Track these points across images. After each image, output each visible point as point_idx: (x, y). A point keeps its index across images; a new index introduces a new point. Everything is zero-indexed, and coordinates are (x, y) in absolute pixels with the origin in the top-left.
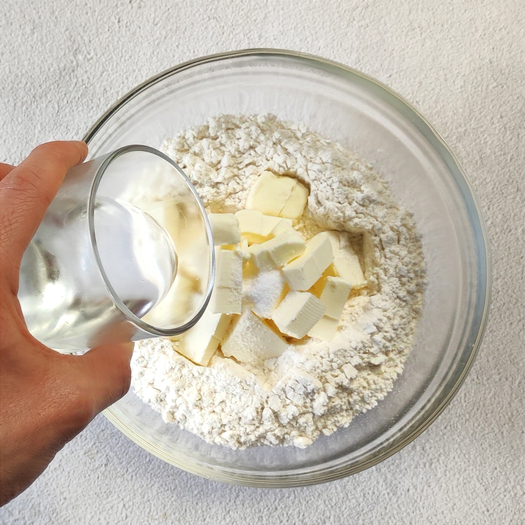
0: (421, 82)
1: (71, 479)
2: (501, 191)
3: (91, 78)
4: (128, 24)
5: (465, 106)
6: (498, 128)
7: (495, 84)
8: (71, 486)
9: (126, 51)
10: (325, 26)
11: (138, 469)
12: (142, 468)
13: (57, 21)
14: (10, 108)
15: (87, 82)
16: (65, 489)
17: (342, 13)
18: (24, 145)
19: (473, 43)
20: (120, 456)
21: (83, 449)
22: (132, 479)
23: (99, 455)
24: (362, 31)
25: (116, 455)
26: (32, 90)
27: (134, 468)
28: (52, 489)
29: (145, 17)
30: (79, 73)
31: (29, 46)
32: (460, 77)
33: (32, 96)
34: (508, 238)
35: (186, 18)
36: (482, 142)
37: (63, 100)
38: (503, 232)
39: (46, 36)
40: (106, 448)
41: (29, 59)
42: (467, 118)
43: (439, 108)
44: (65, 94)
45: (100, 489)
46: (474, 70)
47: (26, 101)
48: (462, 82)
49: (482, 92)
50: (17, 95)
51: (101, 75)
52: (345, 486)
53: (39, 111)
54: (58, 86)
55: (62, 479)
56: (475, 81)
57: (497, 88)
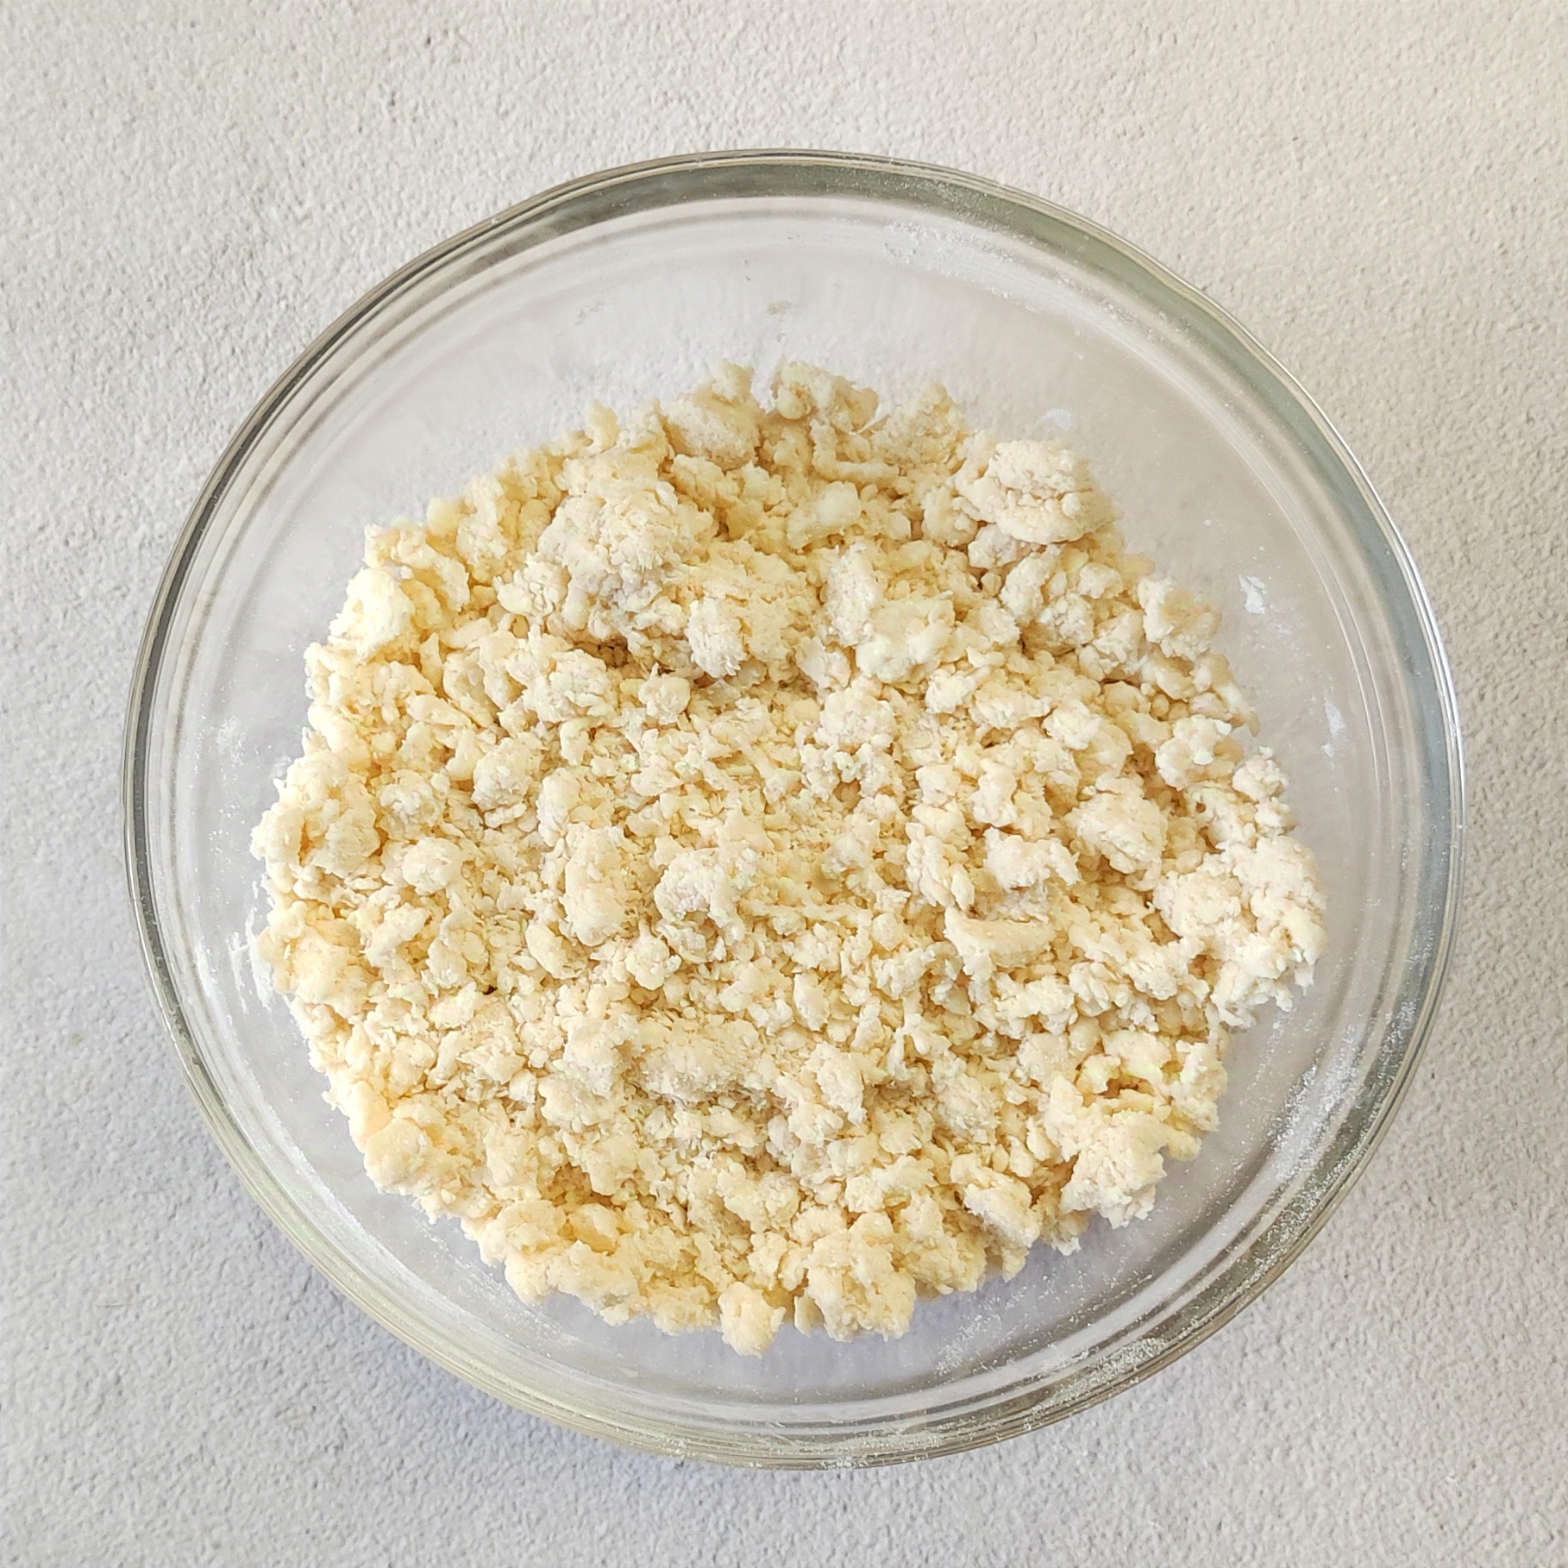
0: (1294, 309)
1: (233, 1491)
2: (1520, 644)
3: (306, 279)
4: (421, 110)
5: (1424, 385)
6: (1518, 454)
7: (1513, 320)
8: (234, 1508)
9: (412, 197)
10: (1013, 131)
11: (432, 1461)
12: (444, 1457)
13: (203, 96)
14: (59, 368)
15: (292, 288)
16: (215, 1518)
17: (1066, 91)
18: (100, 482)
19: (1453, 191)
20: (379, 1423)
21: (271, 1400)
22: (414, 1491)
23: (319, 1419)
24: (1125, 147)
25: (370, 1418)
26: (126, 311)
27: (423, 1458)
28: (179, 1517)
29: (470, 90)
30: (269, 260)
31: (115, 176)
32: (1411, 294)
33: (125, 330)
34: (1535, 786)
35: (595, 98)
36: (1470, 496)
37: (219, 345)
38: (1522, 766)
39: (170, 143)
40: (338, 1400)
41: (118, 216)
42: (1429, 420)
43: (1348, 388)
44: (226, 328)
45: (321, 1517)
46: (1454, 275)
47: (108, 344)
48: (1418, 311)
49: (1474, 343)
50: (81, 328)
51: (338, 271)
52: (1036, 1514)
53: (147, 378)
54: (204, 300)
55: (210, 1488)
56: (1457, 307)
57: (1519, 333)
